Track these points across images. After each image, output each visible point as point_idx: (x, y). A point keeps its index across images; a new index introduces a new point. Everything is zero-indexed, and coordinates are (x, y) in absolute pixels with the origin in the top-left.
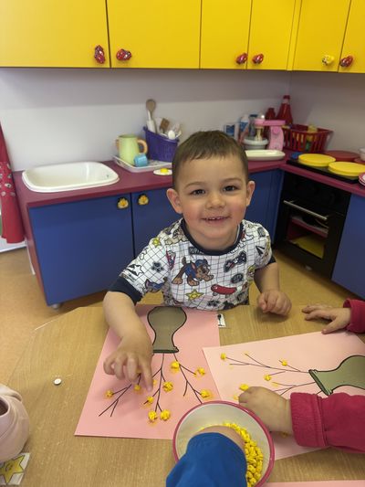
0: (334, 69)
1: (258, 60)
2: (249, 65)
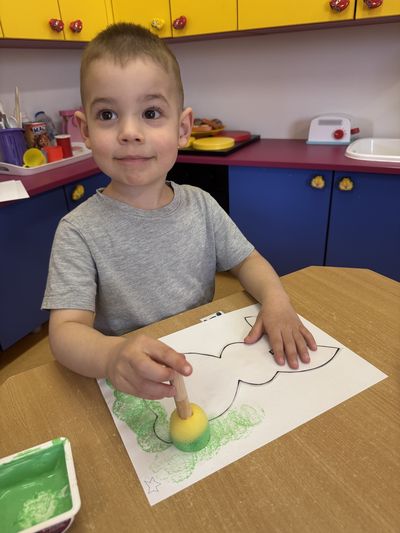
0: (167, 34)
1: (76, 28)
2: (67, 36)
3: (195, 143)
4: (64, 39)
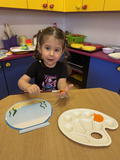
1: (52, 7)
3: (82, 47)
4: (47, 10)
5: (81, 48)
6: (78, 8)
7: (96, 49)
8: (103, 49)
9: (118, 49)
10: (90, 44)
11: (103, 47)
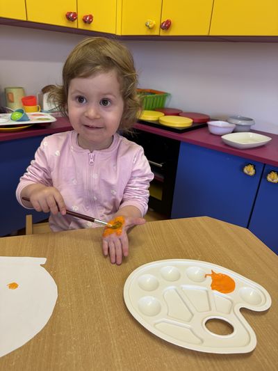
0: (156, 32)
1: (88, 20)
3: (161, 119)
4: (76, 27)
5: (158, 121)
6: (150, 26)
7: (193, 123)
8: (210, 123)
9: (243, 124)
10: (178, 113)
11: (209, 120)
